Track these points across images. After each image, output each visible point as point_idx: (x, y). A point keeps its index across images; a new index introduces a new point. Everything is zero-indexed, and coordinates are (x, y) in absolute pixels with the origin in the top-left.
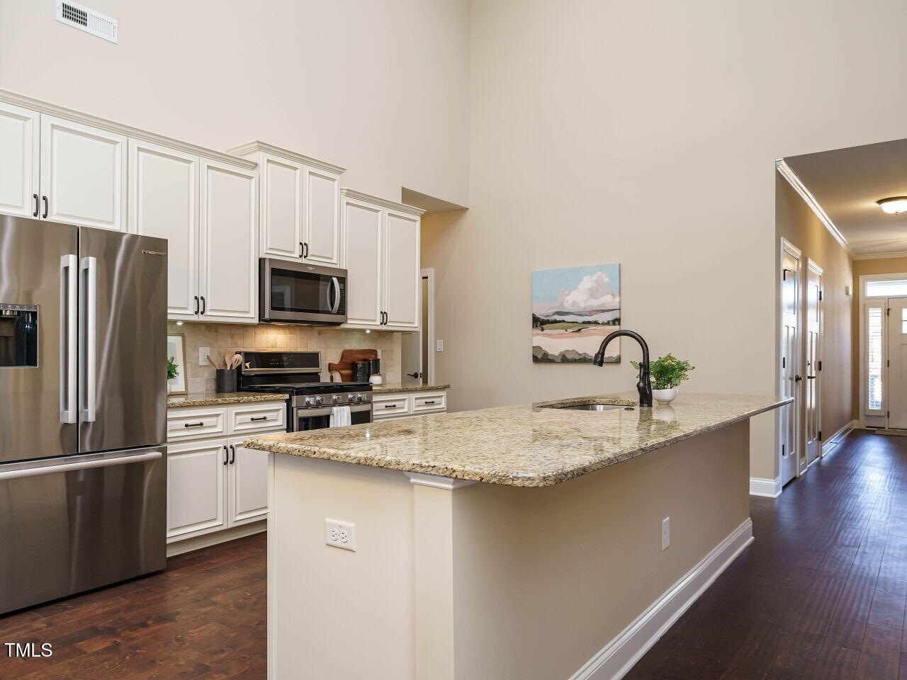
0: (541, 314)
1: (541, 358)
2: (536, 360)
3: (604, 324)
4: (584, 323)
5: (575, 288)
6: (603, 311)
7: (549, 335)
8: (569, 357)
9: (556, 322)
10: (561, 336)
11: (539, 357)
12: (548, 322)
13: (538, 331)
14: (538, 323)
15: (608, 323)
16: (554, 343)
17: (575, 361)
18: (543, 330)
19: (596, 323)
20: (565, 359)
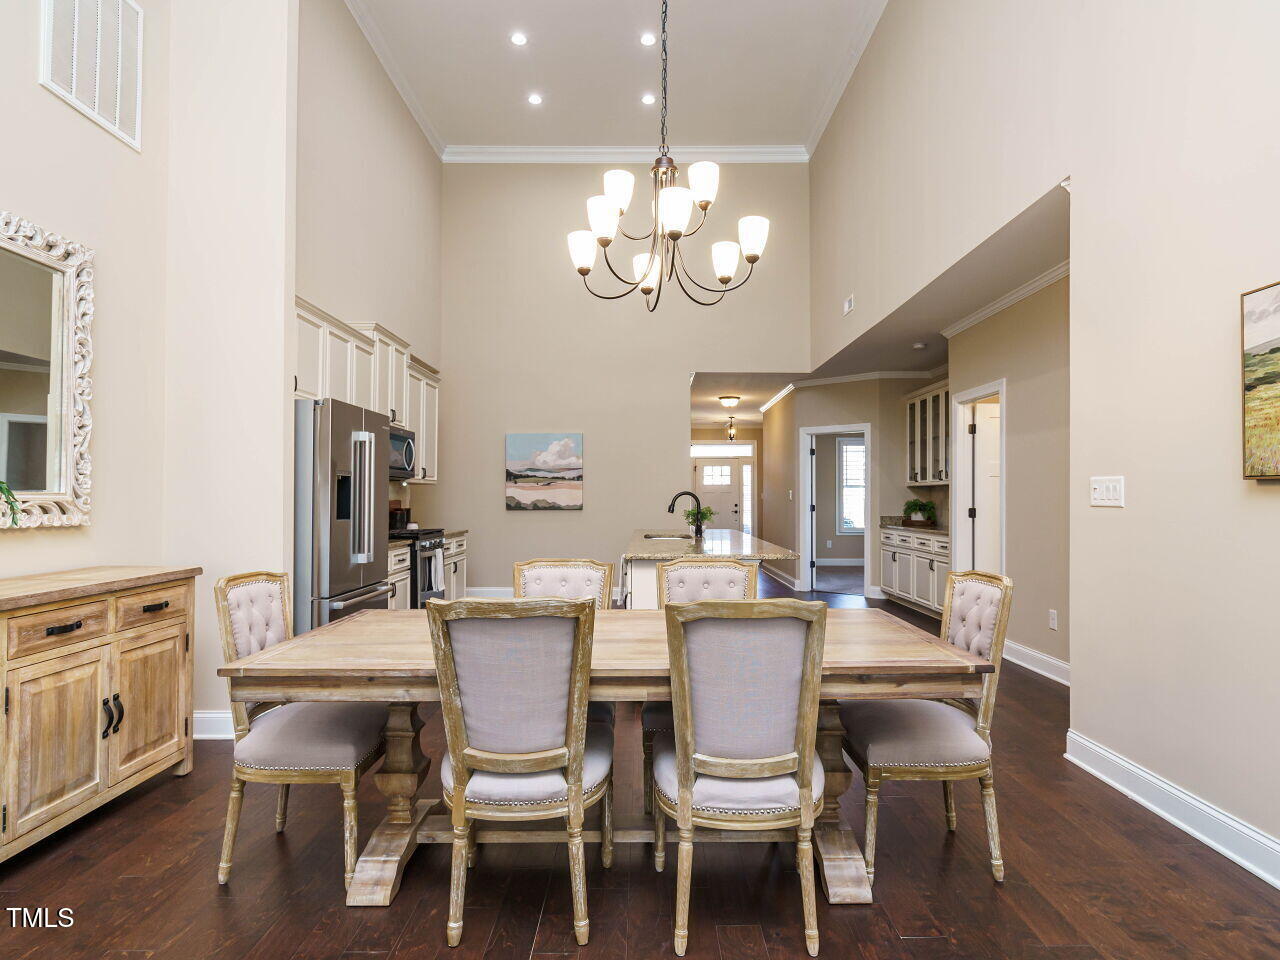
0: (514, 468)
1: (513, 506)
2: (509, 507)
3: (569, 479)
4: (553, 478)
5: (546, 450)
6: (569, 469)
7: (523, 488)
8: (540, 505)
9: (528, 476)
10: (532, 488)
11: (513, 505)
12: (521, 476)
13: (511, 484)
14: (511, 477)
15: (573, 479)
16: (525, 494)
17: (545, 509)
18: (516, 483)
19: (563, 478)
20: (536, 507)
